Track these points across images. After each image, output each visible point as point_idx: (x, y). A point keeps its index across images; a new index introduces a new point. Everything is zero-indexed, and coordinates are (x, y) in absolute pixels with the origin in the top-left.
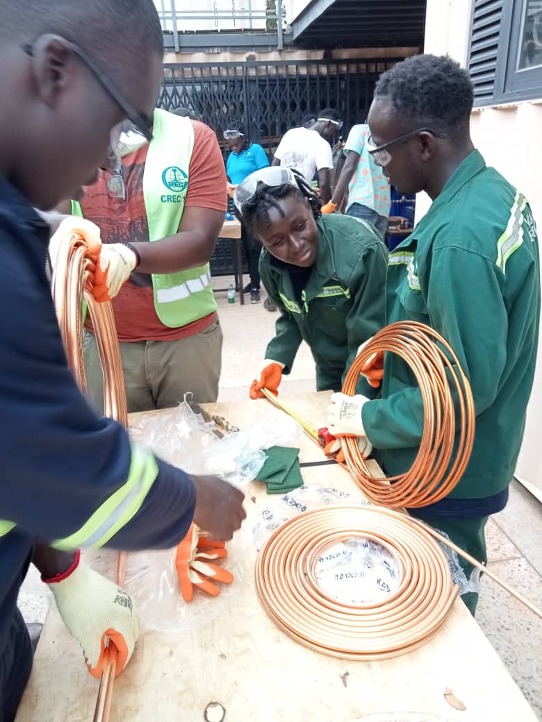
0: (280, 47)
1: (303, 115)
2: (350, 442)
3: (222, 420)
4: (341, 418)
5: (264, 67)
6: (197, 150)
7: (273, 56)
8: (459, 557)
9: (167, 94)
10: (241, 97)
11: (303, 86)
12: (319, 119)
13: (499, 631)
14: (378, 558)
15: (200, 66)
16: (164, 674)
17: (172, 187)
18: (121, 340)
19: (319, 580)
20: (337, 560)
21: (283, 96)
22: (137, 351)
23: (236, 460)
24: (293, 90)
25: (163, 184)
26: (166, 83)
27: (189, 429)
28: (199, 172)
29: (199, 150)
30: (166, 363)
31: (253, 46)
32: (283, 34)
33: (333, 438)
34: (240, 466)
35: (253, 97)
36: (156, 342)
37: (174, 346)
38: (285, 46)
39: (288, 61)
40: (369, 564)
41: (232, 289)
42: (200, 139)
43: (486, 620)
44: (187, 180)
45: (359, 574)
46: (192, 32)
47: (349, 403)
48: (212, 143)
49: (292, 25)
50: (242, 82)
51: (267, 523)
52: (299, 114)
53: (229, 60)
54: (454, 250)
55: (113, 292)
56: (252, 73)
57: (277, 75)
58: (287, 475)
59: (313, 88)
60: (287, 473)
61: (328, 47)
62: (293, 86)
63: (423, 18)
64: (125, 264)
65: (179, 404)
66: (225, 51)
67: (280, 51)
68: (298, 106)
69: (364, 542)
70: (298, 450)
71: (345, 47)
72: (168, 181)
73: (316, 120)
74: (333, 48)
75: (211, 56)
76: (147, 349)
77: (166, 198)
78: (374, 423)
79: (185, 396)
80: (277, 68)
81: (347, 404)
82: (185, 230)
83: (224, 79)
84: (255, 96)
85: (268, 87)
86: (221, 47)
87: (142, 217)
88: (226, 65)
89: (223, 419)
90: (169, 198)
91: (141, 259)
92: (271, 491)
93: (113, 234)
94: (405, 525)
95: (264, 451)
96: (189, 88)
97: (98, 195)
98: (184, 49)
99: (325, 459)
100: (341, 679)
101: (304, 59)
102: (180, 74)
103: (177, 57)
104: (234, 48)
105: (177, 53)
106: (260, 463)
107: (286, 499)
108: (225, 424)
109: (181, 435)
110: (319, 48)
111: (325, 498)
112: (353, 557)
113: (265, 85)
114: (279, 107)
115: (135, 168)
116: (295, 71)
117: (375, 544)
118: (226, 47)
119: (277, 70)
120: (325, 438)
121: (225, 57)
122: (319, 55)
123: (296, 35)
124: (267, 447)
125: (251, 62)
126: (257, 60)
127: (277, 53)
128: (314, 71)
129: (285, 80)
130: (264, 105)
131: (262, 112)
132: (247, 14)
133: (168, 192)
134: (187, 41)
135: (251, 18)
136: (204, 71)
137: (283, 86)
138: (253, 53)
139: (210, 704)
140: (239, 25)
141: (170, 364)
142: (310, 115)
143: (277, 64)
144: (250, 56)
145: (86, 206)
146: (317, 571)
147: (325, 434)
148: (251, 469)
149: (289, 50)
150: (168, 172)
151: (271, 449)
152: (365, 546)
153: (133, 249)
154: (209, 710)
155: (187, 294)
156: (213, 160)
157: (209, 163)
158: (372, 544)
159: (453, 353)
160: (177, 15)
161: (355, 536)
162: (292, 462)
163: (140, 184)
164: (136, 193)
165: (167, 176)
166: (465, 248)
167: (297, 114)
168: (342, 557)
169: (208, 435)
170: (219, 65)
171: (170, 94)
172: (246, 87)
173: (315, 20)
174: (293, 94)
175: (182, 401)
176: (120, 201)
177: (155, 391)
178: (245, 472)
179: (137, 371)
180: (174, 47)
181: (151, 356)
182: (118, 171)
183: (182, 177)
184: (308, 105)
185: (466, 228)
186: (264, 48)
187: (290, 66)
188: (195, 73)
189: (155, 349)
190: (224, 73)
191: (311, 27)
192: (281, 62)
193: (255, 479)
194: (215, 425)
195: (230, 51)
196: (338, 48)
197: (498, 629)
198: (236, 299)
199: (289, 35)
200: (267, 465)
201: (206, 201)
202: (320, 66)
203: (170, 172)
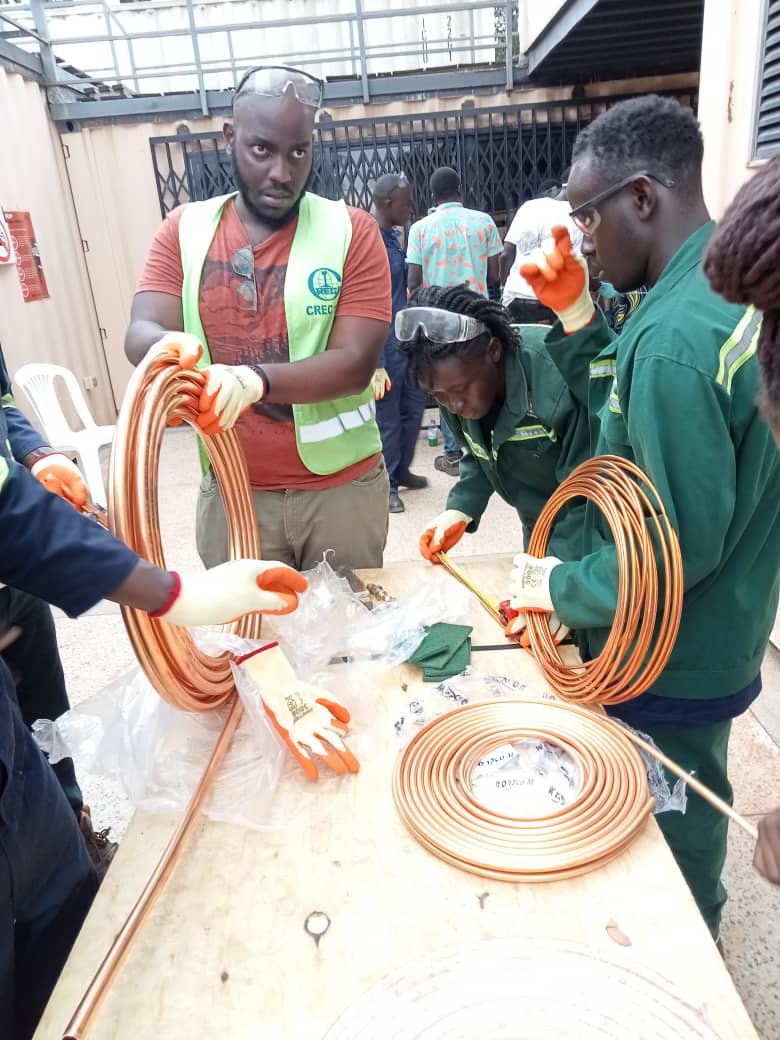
0: (509, 86)
1: (541, 179)
2: (537, 619)
3: (378, 590)
4: (523, 587)
5: (487, 116)
6: (355, 243)
7: (500, 100)
8: (664, 767)
9: (352, 162)
10: (454, 159)
11: (542, 138)
12: (564, 185)
13: (776, 909)
14: (554, 763)
15: (398, 120)
16: (264, 877)
17: (321, 296)
18: (255, 488)
19: (474, 789)
20: (501, 763)
21: (513, 155)
22: (273, 501)
23: (388, 638)
24: (527, 145)
25: (309, 291)
26: (351, 146)
27: (330, 596)
28: (356, 273)
29: (357, 245)
30: (311, 519)
31: (471, 88)
32: (514, 68)
33: (515, 614)
34: (392, 645)
35: (470, 159)
36: (299, 491)
37: (322, 496)
38: (517, 84)
39: (519, 106)
40: (541, 771)
41: (434, 427)
42: (358, 231)
43: (757, 892)
44: (340, 284)
45: (526, 781)
46: (387, 75)
47: (534, 566)
48: (373, 235)
49: (526, 54)
50: (455, 138)
51: (415, 717)
52: (535, 177)
53: (437, 110)
54: (659, 361)
55: (228, 421)
56: (470, 124)
57: (506, 125)
58: (451, 659)
59: (556, 141)
60: (450, 656)
61: (578, 80)
62: (527, 139)
63: (699, 30)
64: (244, 388)
65: (317, 564)
66: (433, 97)
67: (510, 92)
68: (535, 168)
69: (538, 742)
70: (471, 629)
71: (604, 78)
72: (316, 286)
73: (559, 186)
74: (586, 82)
75: (413, 105)
76: (287, 498)
77: (313, 310)
78: (565, 591)
79: (324, 554)
80: (505, 115)
81: (531, 568)
82: (337, 347)
83: (431, 136)
84: (474, 156)
85: (491, 143)
86: (427, 92)
87: (280, 335)
88: (433, 117)
89: (381, 588)
90: (317, 310)
91: (271, 385)
92: (428, 679)
93: (242, 356)
94: (596, 725)
95: (426, 628)
96: (394, 150)
97: (222, 309)
98: (377, 99)
99: (506, 641)
100: (478, 900)
101: (545, 100)
102: (370, 132)
103: (366, 111)
104: (445, 93)
105: (366, 105)
106: (418, 642)
107: (441, 688)
108: (382, 595)
109: (319, 603)
110: (565, 84)
111: (495, 689)
112: (521, 761)
113: (487, 141)
114: (506, 170)
115: (275, 272)
116: (530, 118)
117: (552, 746)
118: (433, 91)
119: (504, 118)
120: (507, 614)
121: (432, 105)
122: (566, 93)
123: (533, 67)
124: (430, 624)
125: (469, 110)
126: (476, 106)
127: (505, 95)
128: (558, 116)
129: (516, 132)
130: (487, 170)
131: (483, 179)
132: (467, 43)
133: (315, 301)
134: (380, 87)
135: (472, 49)
136: (403, 128)
137: (513, 141)
138: (471, 97)
139: (314, 913)
140: (457, 59)
141: (316, 520)
142: (551, 180)
143: (504, 111)
144: (467, 102)
145: (208, 323)
146: (474, 776)
147: (507, 608)
148: (406, 649)
149: (522, 90)
150: (317, 275)
151: (434, 626)
152: (539, 748)
153: (260, 372)
154: (311, 919)
155: (340, 431)
156: (374, 256)
157: (369, 261)
158: (549, 746)
159: (658, 497)
160: (368, 52)
161: (527, 736)
162: (460, 643)
163: (281, 292)
164: (276, 304)
165: (315, 281)
166: (675, 359)
167: (533, 178)
168: (506, 760)
169: (354, 605)
170: (422, 117)
171: (356, 161)
172: (461, 145)
173: (557, 45)
174: (527, 152)
175: (321, 560)
176: (251, 315)
177: (298, 555)
178: (396, 653)
179: (274, 528)
180: (362, 97)
181: (291, 509)
182: (249, 277)
183: (335, 280)
184: (550, 165)
185: (676, 332)
186: (486, 89)
187: (523, 112)
188: (389, 129)
189: (298, 498)
190: (430, 127)
191: (552, 55)
192: (511, 106)
193: (407, 662)
194: (369, 596)
195: (439, 97)
196: (594, 81)
197: (774, 905)
198: (439, 440)
199: (522, 69)
200: (425, 646)
201: (362, 309)
202: (567, 108)
203: (318, 275)
